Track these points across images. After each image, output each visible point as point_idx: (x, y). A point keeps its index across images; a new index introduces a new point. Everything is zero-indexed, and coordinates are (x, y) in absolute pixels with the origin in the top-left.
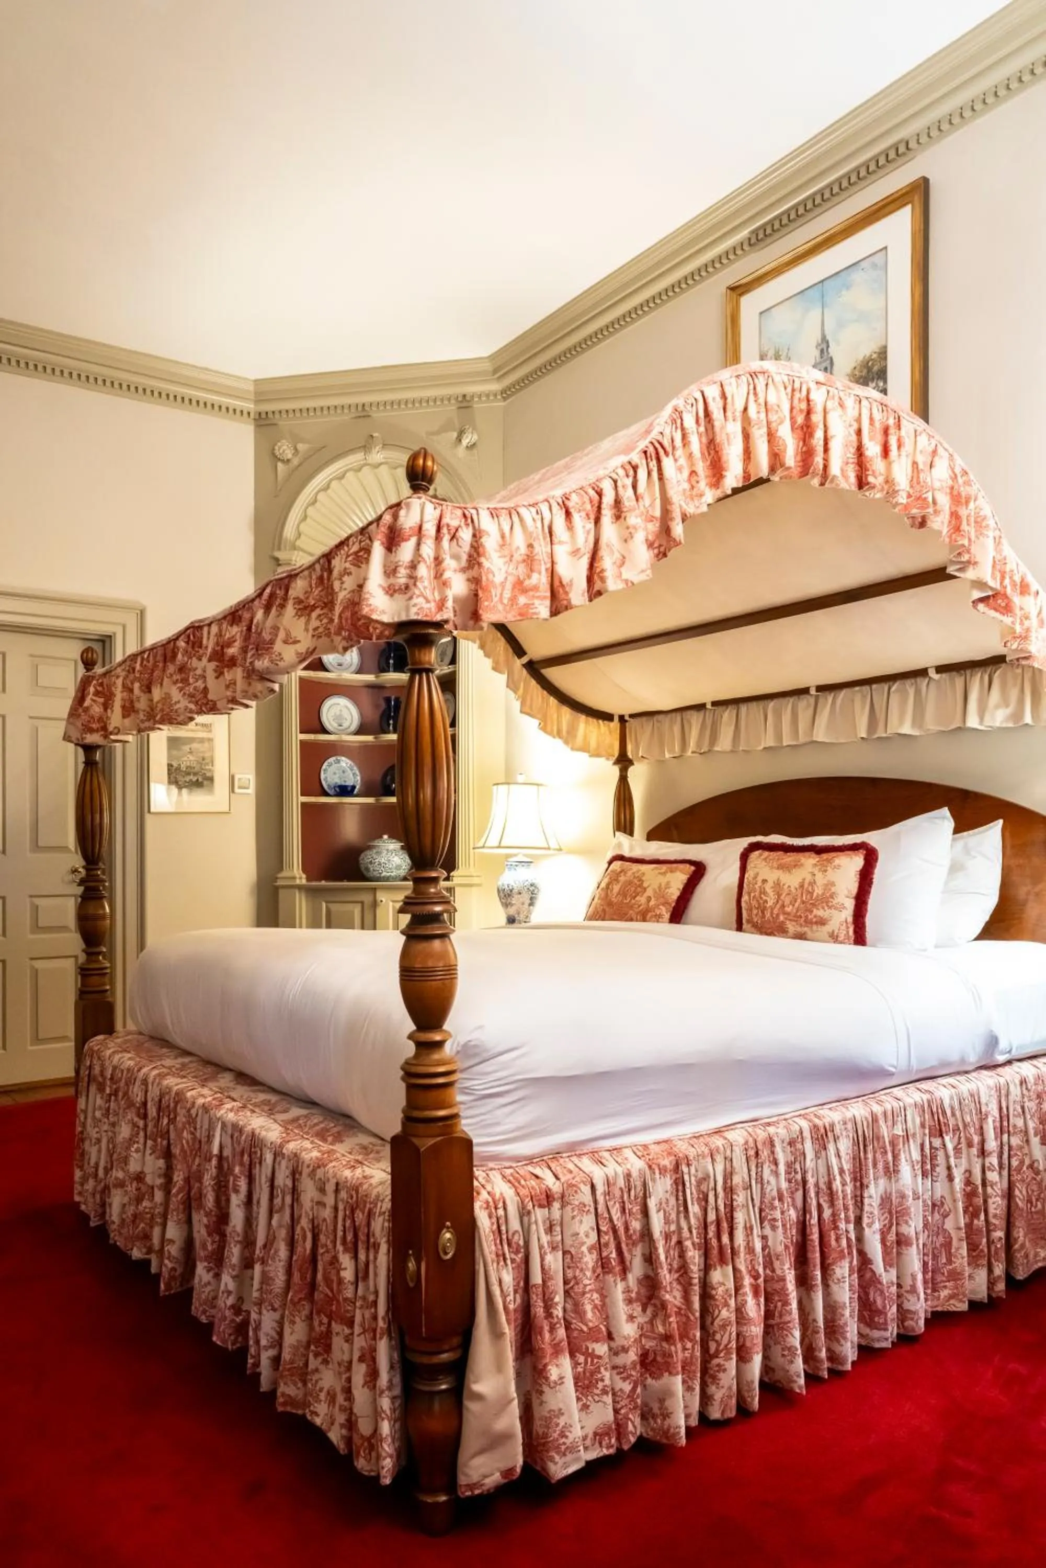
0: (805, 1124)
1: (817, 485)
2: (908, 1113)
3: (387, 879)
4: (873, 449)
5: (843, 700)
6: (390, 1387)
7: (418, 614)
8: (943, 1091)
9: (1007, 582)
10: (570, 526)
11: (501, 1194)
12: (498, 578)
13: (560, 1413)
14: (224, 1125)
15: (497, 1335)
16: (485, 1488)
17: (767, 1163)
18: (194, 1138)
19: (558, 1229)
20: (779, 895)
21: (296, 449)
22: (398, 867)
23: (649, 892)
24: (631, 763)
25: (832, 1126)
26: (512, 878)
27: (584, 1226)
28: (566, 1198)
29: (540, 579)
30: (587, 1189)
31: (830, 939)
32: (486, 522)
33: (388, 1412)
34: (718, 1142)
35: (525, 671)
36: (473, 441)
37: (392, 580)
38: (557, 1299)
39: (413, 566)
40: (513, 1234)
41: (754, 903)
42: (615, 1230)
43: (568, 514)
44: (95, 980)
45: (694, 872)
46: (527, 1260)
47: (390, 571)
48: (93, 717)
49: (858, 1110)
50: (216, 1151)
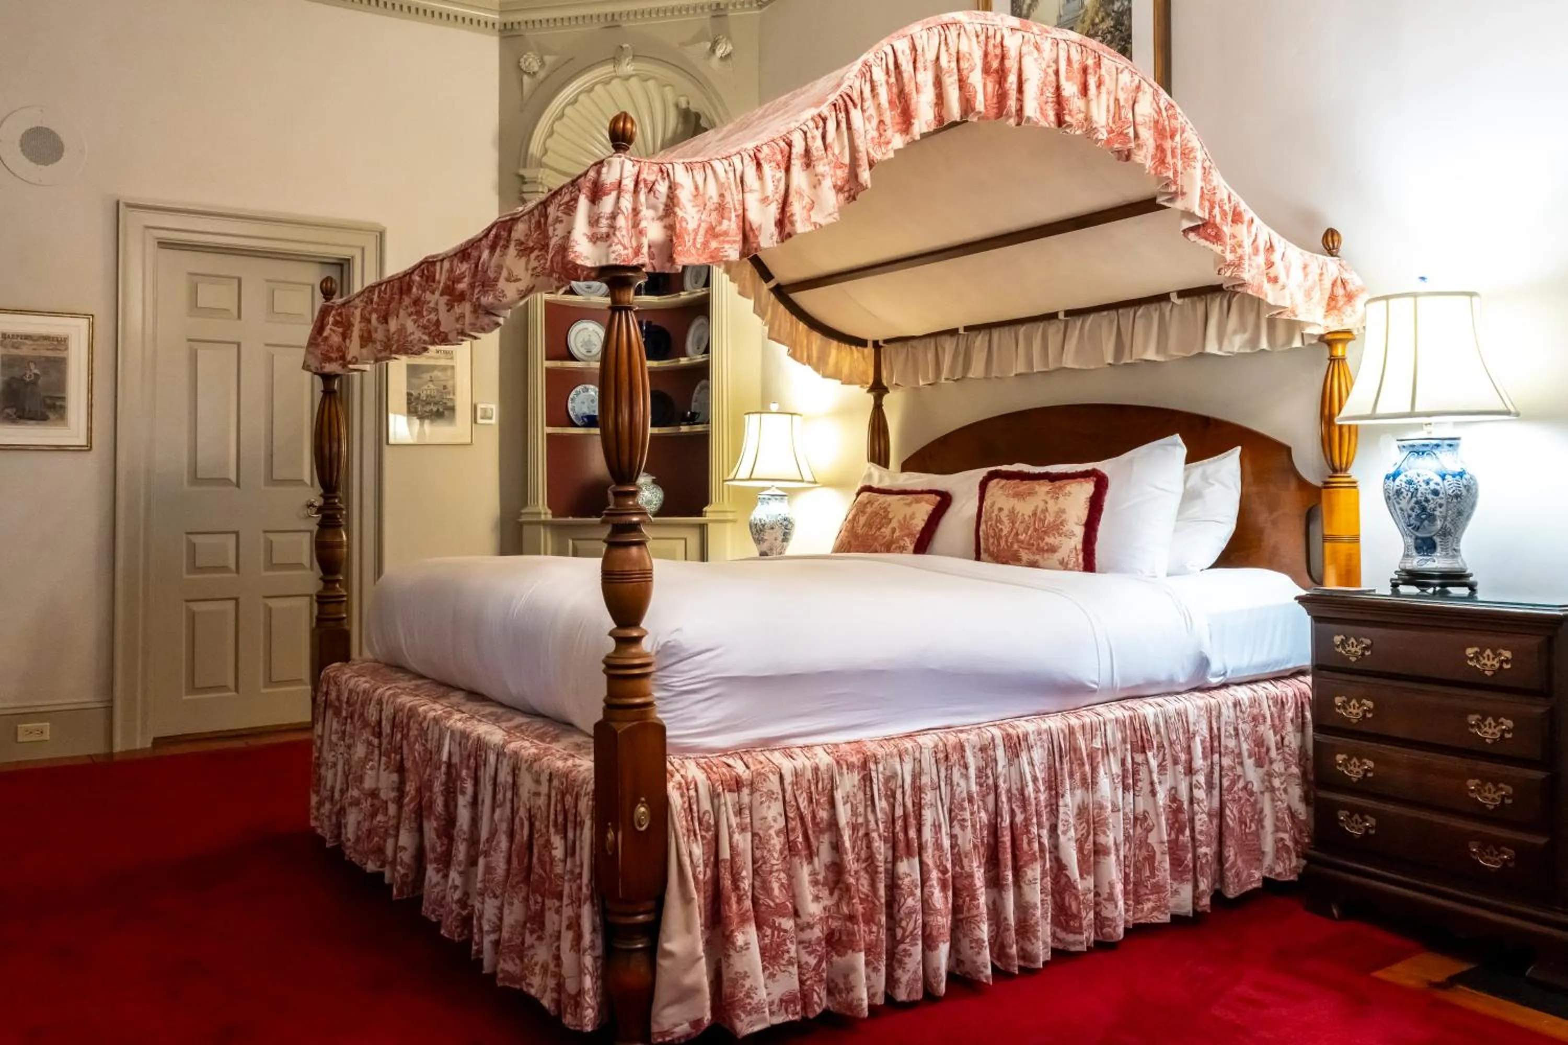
0: (997, 733)
1: (1014, 125)
2: (1108, 728)
4: (1070, 89)
5: (1091, 324)
6: (593, 947)
7: (616, 259)
8: (1148, 710)
9: (1217, 211)
10: (761, 177)
11: (694, 777)
12: (692, 225)
13: (746, 976)
14: (453, 733)
15: (687, 900)
16: (675, 1036)
17: (957, 766)
18: (426, 750)
19: (747, 812)
20: (1013, 523)
21: (542, 61)
22: (650, 502)
23: (894, 524)
24: (886, 390)
25: (1026, 736)
26: (764, 512)
27: (773, 812)
28: (754, 786)
29: (729, 226)
30: (775, 779)
31: (1059, 566)
32: (681, 176)
33: (590, 968)
34: (908, 744)
35: (772, 296)
36: (728, 51)
37: (595, 230)
38: (744, 873)
39: (613, 217)
40: (704, 814)
41: (991, 532)
42: (802, 818)
43: (759, 165)
44: (330, 608)
45: (940, 503)
46: (717, 838)
47: (594, 221)
48: (331, 347)
49: (1055, 723)
50: (445, 757)
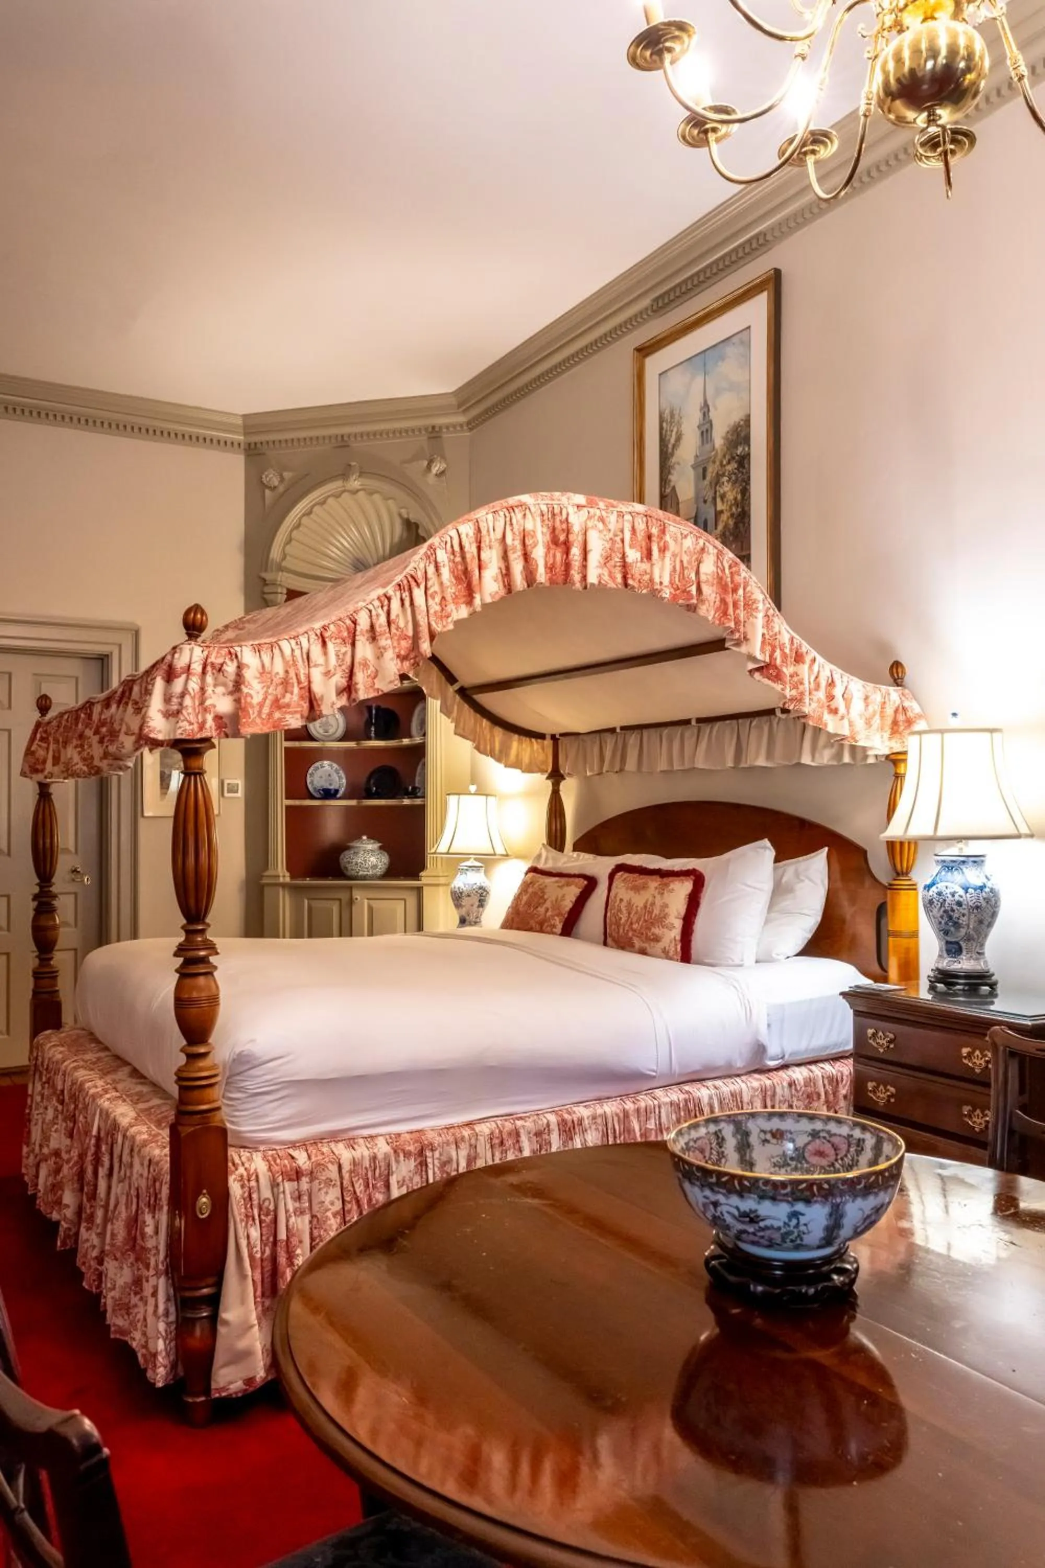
0: (553, 1118)
1: (581, 589)
2: (663, 1111)
3: (364, 878)
4: (633, 555)
5: (717, 732)
6: (167, 1314)
7: (182, 734)
8: (703, 1093)
9: (778, 654)
10: (325, 653)
11: (256, 1170)
12: (256, 699)
14: (101, 1111)
15: (243, 1277)
16: (231, 1391)
17: (512, 1150)
18: (86, 1122)
19: (306, 1198)
20: (629, 914)
21: (281, 476)
22: (374, 867)
23: (548, 904)
24: (562, 778)
25: (581, 1121)
26: (465, 881)
27: (330, 1198)
28: (314, 1175)
29: (291, 698)
30: (334, 1168)
31: (663, 955)
32: (248, 656)
33: (164, 1334)
34: (466, 1133)
35: (458, 697)
36: (442, 469)
37: (168, 707)
38: (299, 1251)
39: (183, 695)
40: (264, 1201)
41: (613, 919)
42: (358, 1201)
43: (324, 643)
44: (45, 982)
45: (586, 886)
46: (275, 1221)
47: (167, 699)
48: (38, 760)
49: (609, 1108)
50: (94, 1132)
